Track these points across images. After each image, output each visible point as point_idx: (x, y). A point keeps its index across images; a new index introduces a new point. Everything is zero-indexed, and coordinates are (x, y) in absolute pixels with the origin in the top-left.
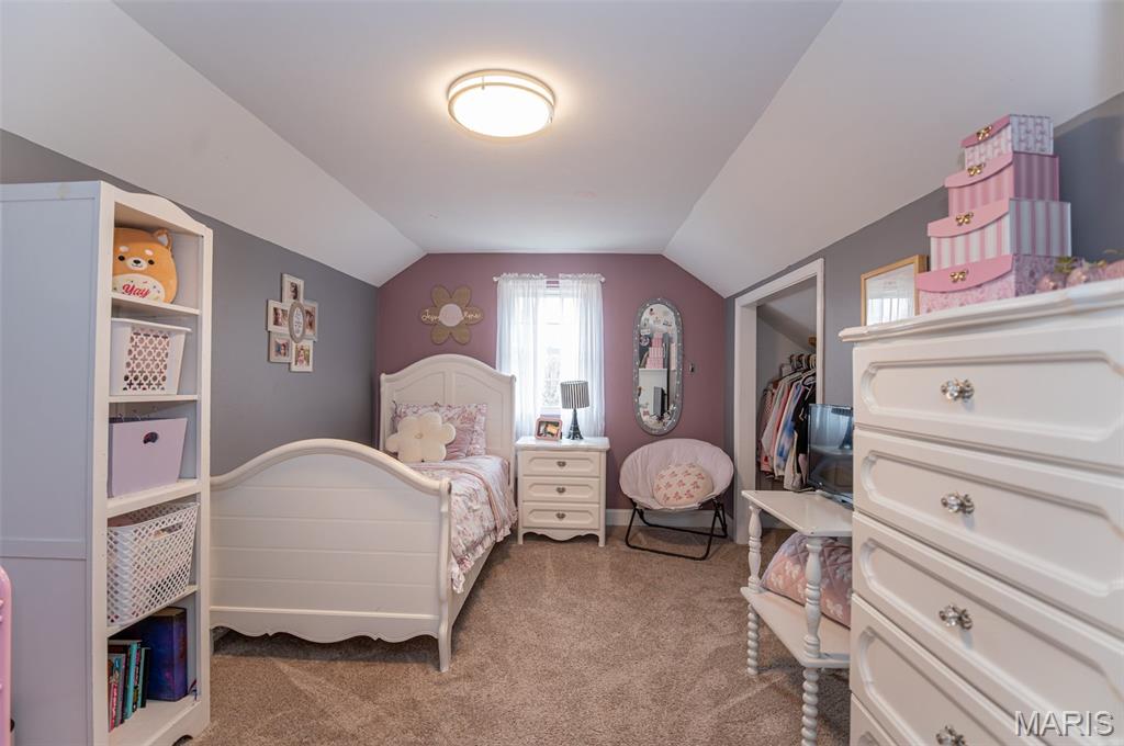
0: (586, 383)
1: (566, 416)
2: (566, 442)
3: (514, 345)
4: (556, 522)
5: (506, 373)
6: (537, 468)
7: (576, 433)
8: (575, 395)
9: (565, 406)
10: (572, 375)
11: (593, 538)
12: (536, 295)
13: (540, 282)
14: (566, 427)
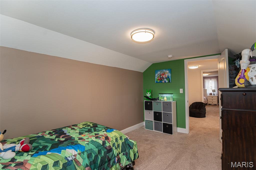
0: (215, 90)
1: (213, 93)
2: (213, 95)
3: (206, 86)
4: (212, 103)
5: (206, 89)
6: (209, 98)
7: (214, 95)
8: (214, 91)
9: (213, 92)
10: (213, 89)
11: (216, 105)
12: (209, 81)
13: (209, 80)
14: (213, 94)
